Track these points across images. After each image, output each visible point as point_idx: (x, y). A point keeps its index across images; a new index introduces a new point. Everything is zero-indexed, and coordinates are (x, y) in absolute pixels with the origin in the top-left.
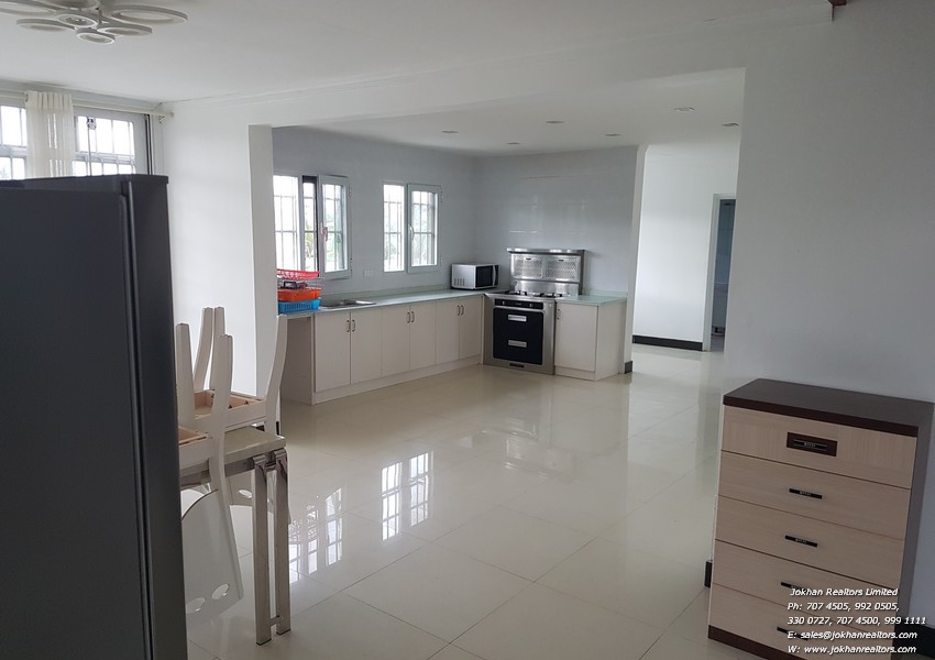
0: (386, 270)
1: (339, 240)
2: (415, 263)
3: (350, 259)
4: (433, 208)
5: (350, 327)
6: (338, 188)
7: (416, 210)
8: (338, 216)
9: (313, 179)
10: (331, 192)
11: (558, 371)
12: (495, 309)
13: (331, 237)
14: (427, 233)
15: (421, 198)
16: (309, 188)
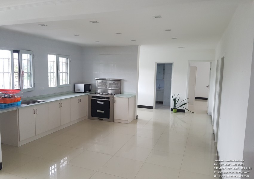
0: (49, 86)
1: (29, 75)
2: (61, 84)
3: (34, 83)
4: (67, 64)
5: (35, 112)
6: (29, 55)
7: (60, 64)
8: (29, 66)
9: (17, 52)
10: (26, 57)
11: (115, 121)
12: (92, 100)
13: (26, 75)
14: (65, 73)
15: (62, 60)
16: (16, 55)
